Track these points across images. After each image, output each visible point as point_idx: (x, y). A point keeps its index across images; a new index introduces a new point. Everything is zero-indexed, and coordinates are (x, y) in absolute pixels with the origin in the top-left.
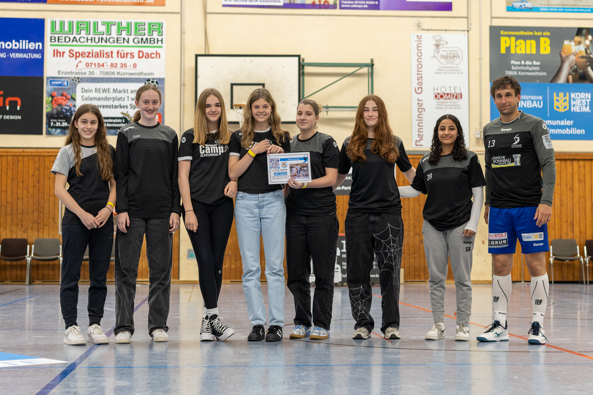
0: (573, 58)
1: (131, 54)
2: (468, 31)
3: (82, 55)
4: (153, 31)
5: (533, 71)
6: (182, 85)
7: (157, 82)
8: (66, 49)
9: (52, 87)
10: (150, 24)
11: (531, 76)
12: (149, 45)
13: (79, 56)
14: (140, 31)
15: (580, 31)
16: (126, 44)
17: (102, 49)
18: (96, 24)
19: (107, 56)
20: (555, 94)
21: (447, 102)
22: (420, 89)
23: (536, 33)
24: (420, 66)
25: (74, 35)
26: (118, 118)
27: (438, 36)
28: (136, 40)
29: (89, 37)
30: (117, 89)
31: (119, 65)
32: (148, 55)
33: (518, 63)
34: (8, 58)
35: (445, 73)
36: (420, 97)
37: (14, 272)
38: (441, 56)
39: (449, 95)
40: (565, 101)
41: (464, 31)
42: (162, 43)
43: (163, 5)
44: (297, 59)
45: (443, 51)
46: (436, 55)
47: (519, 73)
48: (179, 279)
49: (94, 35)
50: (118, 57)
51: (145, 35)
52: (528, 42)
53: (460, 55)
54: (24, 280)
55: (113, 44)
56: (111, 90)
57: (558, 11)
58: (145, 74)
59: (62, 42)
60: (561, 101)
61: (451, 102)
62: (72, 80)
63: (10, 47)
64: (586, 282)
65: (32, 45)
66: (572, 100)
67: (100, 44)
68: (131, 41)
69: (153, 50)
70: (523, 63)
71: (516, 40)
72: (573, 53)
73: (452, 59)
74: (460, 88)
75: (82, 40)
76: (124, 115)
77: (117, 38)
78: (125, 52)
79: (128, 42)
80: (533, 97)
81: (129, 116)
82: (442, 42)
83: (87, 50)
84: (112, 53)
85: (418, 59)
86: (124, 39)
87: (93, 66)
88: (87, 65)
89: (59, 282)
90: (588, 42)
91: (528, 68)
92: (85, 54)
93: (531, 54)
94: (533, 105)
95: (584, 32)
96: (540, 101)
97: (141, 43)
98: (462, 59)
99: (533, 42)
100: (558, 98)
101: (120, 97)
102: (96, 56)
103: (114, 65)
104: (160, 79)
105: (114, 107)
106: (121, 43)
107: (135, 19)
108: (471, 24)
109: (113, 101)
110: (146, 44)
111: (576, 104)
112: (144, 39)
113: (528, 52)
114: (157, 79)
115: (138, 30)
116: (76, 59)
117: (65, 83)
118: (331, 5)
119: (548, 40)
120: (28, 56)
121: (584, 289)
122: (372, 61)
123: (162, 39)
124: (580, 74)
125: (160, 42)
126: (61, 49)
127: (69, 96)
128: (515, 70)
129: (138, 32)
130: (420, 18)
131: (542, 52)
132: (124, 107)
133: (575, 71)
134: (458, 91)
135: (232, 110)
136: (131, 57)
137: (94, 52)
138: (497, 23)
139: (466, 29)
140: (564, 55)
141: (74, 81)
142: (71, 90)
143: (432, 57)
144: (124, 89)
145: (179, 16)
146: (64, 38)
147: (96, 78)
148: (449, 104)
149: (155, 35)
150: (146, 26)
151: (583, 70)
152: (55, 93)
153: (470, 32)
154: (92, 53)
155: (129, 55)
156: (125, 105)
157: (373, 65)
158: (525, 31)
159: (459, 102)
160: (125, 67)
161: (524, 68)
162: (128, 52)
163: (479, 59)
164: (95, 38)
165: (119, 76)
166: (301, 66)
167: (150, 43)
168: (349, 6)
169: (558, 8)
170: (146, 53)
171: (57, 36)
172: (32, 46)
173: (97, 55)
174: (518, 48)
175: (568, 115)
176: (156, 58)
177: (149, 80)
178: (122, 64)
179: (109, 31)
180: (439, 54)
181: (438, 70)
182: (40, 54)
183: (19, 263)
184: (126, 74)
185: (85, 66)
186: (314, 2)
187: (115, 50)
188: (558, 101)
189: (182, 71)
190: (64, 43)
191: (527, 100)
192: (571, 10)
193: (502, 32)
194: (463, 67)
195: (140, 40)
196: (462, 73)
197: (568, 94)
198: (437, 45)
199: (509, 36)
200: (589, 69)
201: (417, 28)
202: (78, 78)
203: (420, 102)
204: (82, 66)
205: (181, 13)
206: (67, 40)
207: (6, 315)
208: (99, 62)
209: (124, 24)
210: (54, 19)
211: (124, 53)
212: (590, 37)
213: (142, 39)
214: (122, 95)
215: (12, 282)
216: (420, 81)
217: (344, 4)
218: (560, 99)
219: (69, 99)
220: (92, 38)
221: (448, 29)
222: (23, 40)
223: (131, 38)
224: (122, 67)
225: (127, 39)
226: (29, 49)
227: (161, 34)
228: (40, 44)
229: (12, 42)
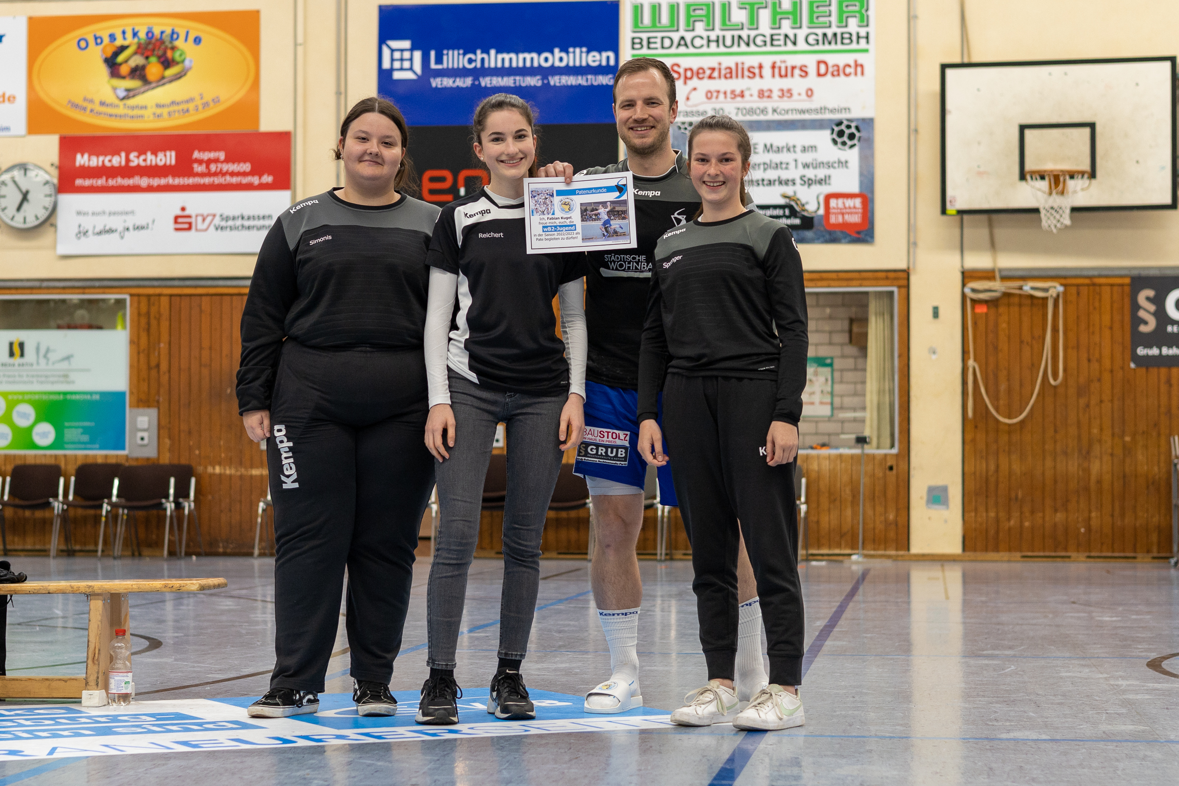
3: (698, 73)
4: (847, 17)
6: (913, 131)
7: (857, 128)
12: (839, 47)
13: (691, 78)
14: (821, 19)
16: (790, 47)
18: (727, 7)
19: (751, 75)
25: (682, 33)
26: (775, 207)
28: (811, 39)
29: (713, 36)
30: (771, 146)
31: (776, 94)
32: (838, 70)
34: (546, 86)
37: (563, 534)
42: (868, 42)
44: (1167, 65)
48: (908, 549)
49: (722, 30)
50: (773, 76)
51: (830, 27)
54: (584, 551)
55: (764, 49)
56: (761, 148)
58: (832, 111)
59: (656, 48)
62: (676, 129)
63: (549, 64)
65: (594, 56)
67: (735, 49)
68: (801, 40)
69: (849, 59)
75: (698, 42)
76: (787, 200)
77: (772, 36)
78: (789, 64)
79: (795, 43)
81: (799, 202)
83: (707, 63)
84: (761, 67)
86: (786, 36)
87: (722, 96)
88: (709, 95)
89: (656, 554)
92: (704, 72)
97: (824, 43)
101: (778, 161)
102: (728, 75)
103: (766, 94)
104: (864, 120)
105: (765, 182)
106: (780, 46)
109: (765, 169)
110: (833, 47)
112: (830, 35)
114: (857, 120)
115: (815, 15)
116: (685, 83)
120: (587, 81)
123: (868, 33)
125: (863, 41)
129: (815, 20)
132: (787, 182)
135: (1023, 183)
136: (801, 76)
137: (723, 66)
141: (683, 131)
144: (787, 145)
146: (659, 40)
149: (853, 26)
150: (835, 8)
154: (720, 70)
155: (797, 72)
156: (790, 177)
160: (788, 97)
162: (794, 64)
164: (724, 37)
165: (776, 117)
167: (842, 43)
170: (833, 66)
172: (594, 59)
173: (730, 74)
176: (856, 74)
177: (839, 123)
178: (782, 90)
179: (754, 22)
182: (610, 76)
183: (573, 514)
184: (790, 112)
185: (705, 99)
187: (767, 61)
189: (912, 101)
190: (660, 51)
195: (820, 38)
204: (698, 97)
206: (667, 43)
207: (572, 623)
208: (733, 88)
209: (786, 6)
210: (639, 1)
211: (786, 68)
213: (825, 35)
214: (784, 157)
215: (559, 553)
220: (718, 37)
222: (575, 47)
223: (801, 34)
224: (782, 97)
225: (792, 37)
226: (588, 65)
227: (865, 22)
228: (611, 55)
229: (552, 52)
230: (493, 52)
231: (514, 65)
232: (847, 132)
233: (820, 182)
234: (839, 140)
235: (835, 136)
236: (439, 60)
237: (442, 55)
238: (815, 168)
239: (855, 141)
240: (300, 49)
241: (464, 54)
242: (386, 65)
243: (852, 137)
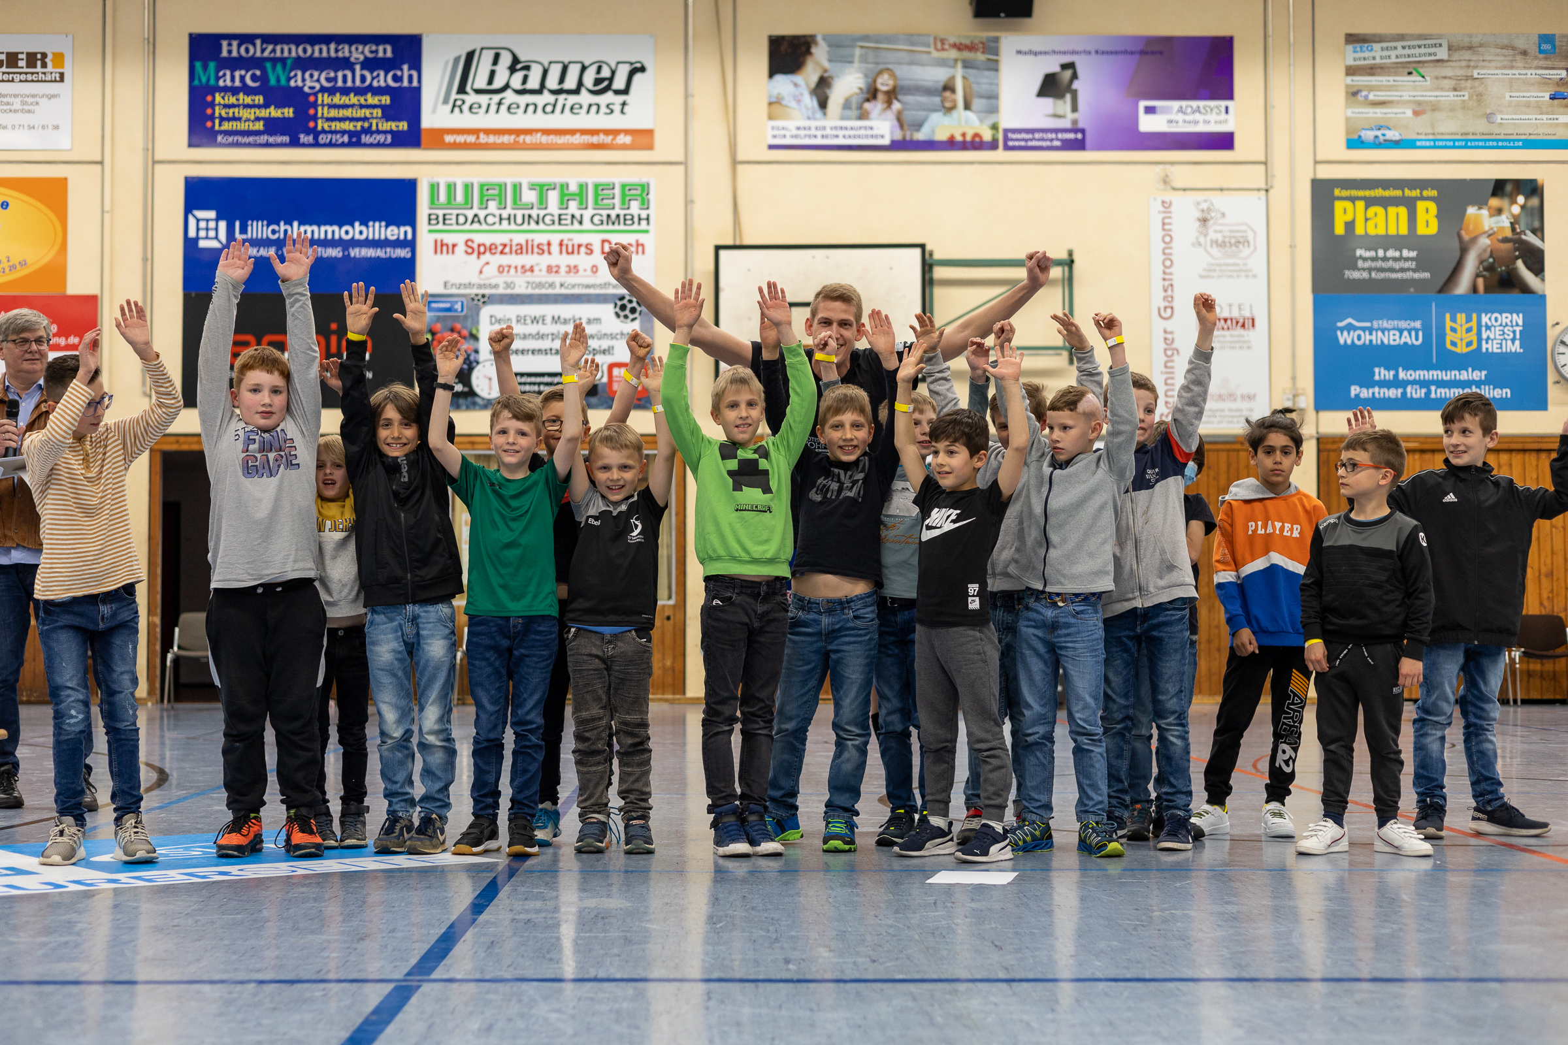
0: (1484, 242)
1: (587, 246)
2: (1267, 191)
3: (491, 249)
4: (630, 200)
5: (1402, 270)
8: (460, 239)
9: (433, 314)
10: (623, 186)
11: (1397, 280)
12: (622, 227)
13: (484, 253)
14: (605, 201)
15: (1499, 187)
16: (576, 226)
17: (530, 236)
18: (517, 188)
19: (541, 252)
20: (1448, 316)
21: (1224, 336)
22: (1169, 311)
23: (1408, 193)
24: (1168, 263)
25: (475, 210)
27: (1205, 201)
28: (596, 219)
29: (505, 214)
30: (558, 317)
31: (563, 270)
33: (1372, 254)
34: (347, 258)
35: (1219, 277)
36: (1169, 325)
38: (1212, 241)
39: (1229, 322)
40: (1469, 330)
41: (1259, 190)
42: (648, 224)
43: (650, 147)
44: (918, 251)
45: (1216, 231)
46: (1202, 239)
47: (1373, 274)
48: (684, 693)
49: (514, 209)
50: (561, 252)
51: (613, 208)
52: (1392, 210)
53: (1251, 239)
55: (552, 228)
56: (549, 320)
57: (1454, 147)
59: (452, 225)
60: (1461, 331)
61: (1232, 336)
62: (471, 301)
63: (349, 237)
64: (1515, 701)
65: (392, 230)
66: (1484, 329)
67: (525, 227)
68: (586, 220)
70: (1381, 253)
71: (1367, 208)
72: (1485, 232)
73: (1234, 248)
74: (1251, 307)
75: (490, 220)
77: (560, 215)
78: (576, 242)
79: (581, 223)
80: (1403, 324)
82: (1213, 214)
83: (499, 239)
84: (549, 244)
85: (1164, 249)
86: (573, 216)
87: (512, 271)
88: (501, 269)
90: (1516, 209)
91: (1390, 264)
92: (496, 248)
93: (1398, 236)
94: (1403, 340)
95: (1509, 188)
96: (1417, 331)
97: (608, 224)
98: (1255, 248)
99: (1403, 211)
100: (1454, 325)
102: (519, 252)
103: (554, 270)
106: (567, 225)
107: (594, 176)
108: (1273, 176)
110: (616, 227)
111: (1492, 336)
112: (613, 217)
113: (1392, 231)
115: (600, 198)
116: (479, 258)
117: (458, 307)
118: (987, 142)
119: (1433, 207)
120: (386, 253)
121: (1511, 714)
122: (1070, 253)
123: (648, 215)
124: (1501, 274)
125: (644, 223)
126: (449, 239)
127: (465, 332)
128: (1364, 269)
129: (600, 202)
130: (1168, 167)
131: (1421, 230)
133: (1490, 268)
134: (1247, 314)
136: (586, 253)
137: (514, 243)
138: (1325, 173)
139: (1263, 186)
140: (1466, 237)
141: (476, 302)
142: (469, 321)
143: (1193, 245)
145: (681, 168)
146: (454, 217)
147: (518, 296)
148: (1228, 339)
149: (635, 208)
150: (617, 191)
151: (1507, 267)
152: (439, 326)
153: (1271, 192)
154: (511, 246)
155: (583, 249)
157: (1072, 261)
158: (1384, 189)
159: (1248, 334)
160: (574, 273)
161: (1384, 265)
162: (580, 242)
163: (1291, 247)
164: (515, 215)
165: (563, 291)
166: (928, 265)
167: (625, 224)
168: (1023, 144)
169: (1454, 141)
171: (440, 213)
173: (520, 250)
174: (1370, 224)
175: (1476, 359)
178: (569, 266)
179: (543, 202)
180: (1208, 239)
181: (1205, 270)
182: (408, 249)
184: (577, 287)
185: (496, 272)
186: (952, 137)
187: (555, 239)
188: (1454, 330)
190: (455, 227)
191: (1389, 330)
192: (1481, 144)
193: (1337, 192)
194: (1257, 262)
195: (605, 218)
196: (1255, 276)
197: (1474, 316)
198: (1204, 221)
199: (1353, 199)
200: (1520, 264)
201: (1162, 186)
202: (483, 296)
203: (1169, 336)
204: (492, 270)
205: (685, 163)
206: (462, 220)
208: (523, 263)
209: (573, 188)
210: (436, 180)
211: (573, 246)
212: (1521, 199)
213: (609, 216)
216: (1169, 293)
217: (1012, 140)
218: (1458, 328)
219: (465, 338)
220: (509, 215)
221: (1225, 186)
222: (374, 221)
223: (587, 214)
224: (569, 272)
225: (578, 217)
226: (386, 239)
227: (645, 205)
228: (409, 229)
229: (353, 226)
230: (295, 224)
231: (316, 236)
232: (629, 306)
233: (604, 352)
234: (622, 314)
235: (618, 310)
236: (243, 230)
237: (247, 226)
238: (599, 339)
239: (636, 315)
240: (107, 217)
241: (268, 226)
242: (192, 233)
243: (633, 310)
